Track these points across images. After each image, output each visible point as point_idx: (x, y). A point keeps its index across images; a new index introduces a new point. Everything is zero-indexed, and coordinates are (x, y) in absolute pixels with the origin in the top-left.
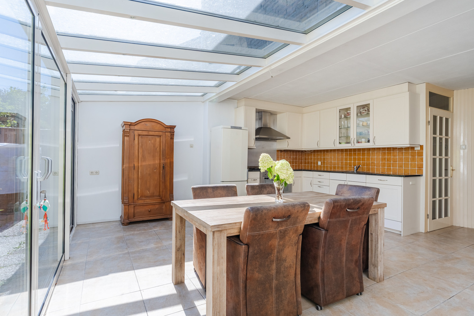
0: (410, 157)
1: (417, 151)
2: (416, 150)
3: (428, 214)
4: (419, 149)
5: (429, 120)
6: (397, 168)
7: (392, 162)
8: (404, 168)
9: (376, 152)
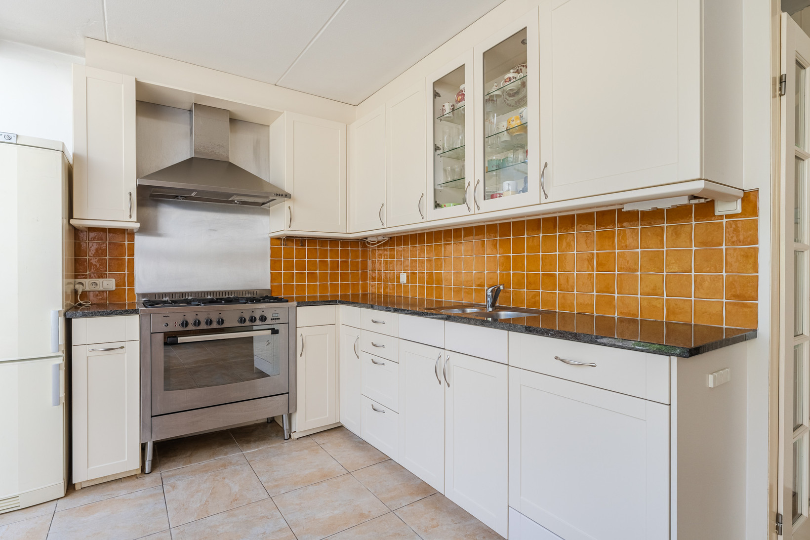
0: (694, 248)
1: (724, 220)
2: (721, 217)
3: (781, 511)
4: (737, 207)
5: (784, 72)
6: (639, 296)
7: (617, 272)
8: (665, 297)
9: (558, 234)
